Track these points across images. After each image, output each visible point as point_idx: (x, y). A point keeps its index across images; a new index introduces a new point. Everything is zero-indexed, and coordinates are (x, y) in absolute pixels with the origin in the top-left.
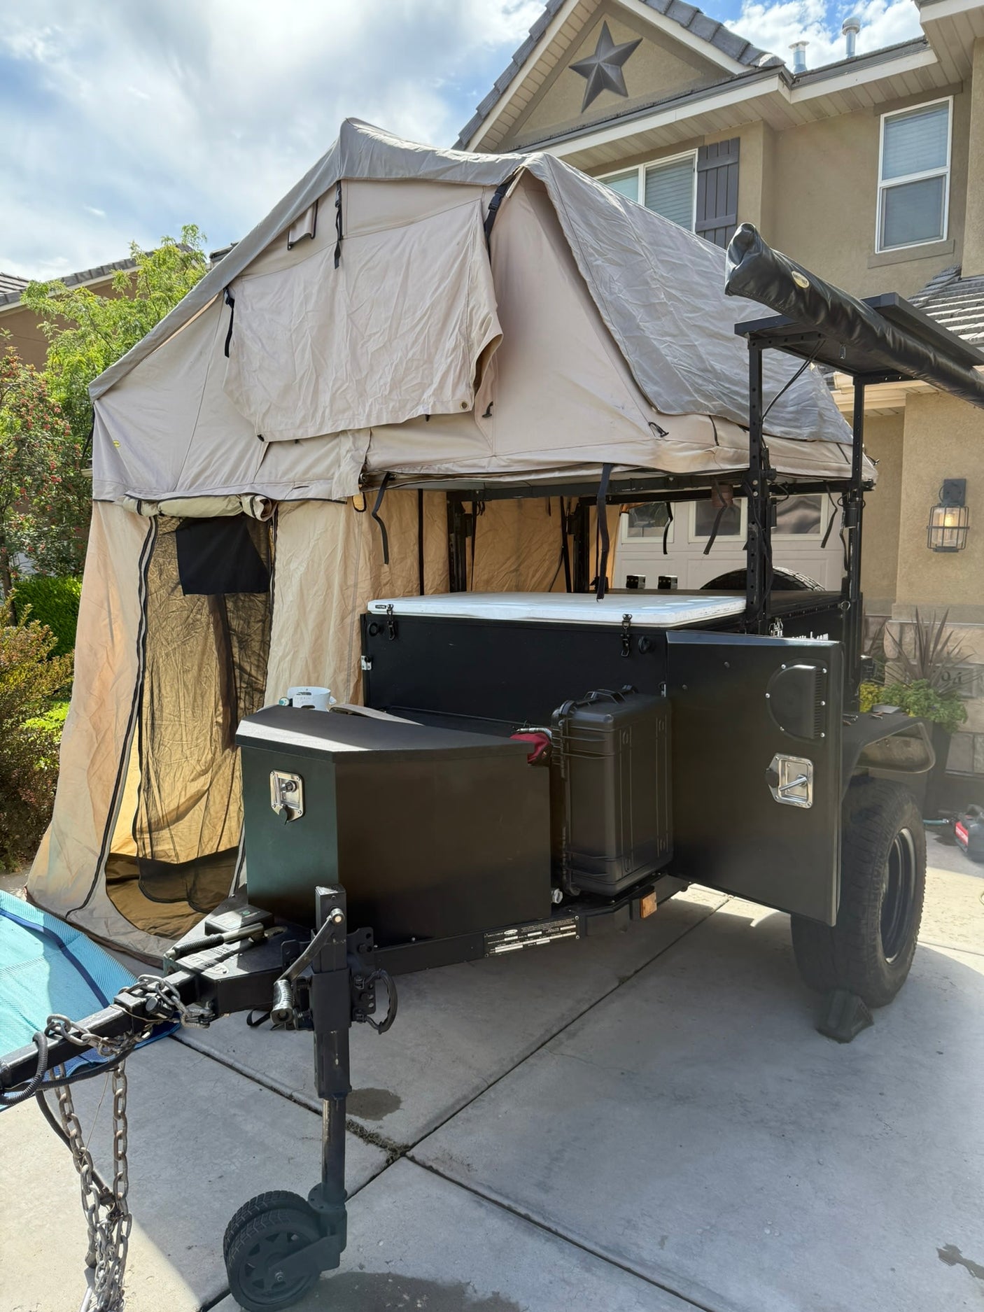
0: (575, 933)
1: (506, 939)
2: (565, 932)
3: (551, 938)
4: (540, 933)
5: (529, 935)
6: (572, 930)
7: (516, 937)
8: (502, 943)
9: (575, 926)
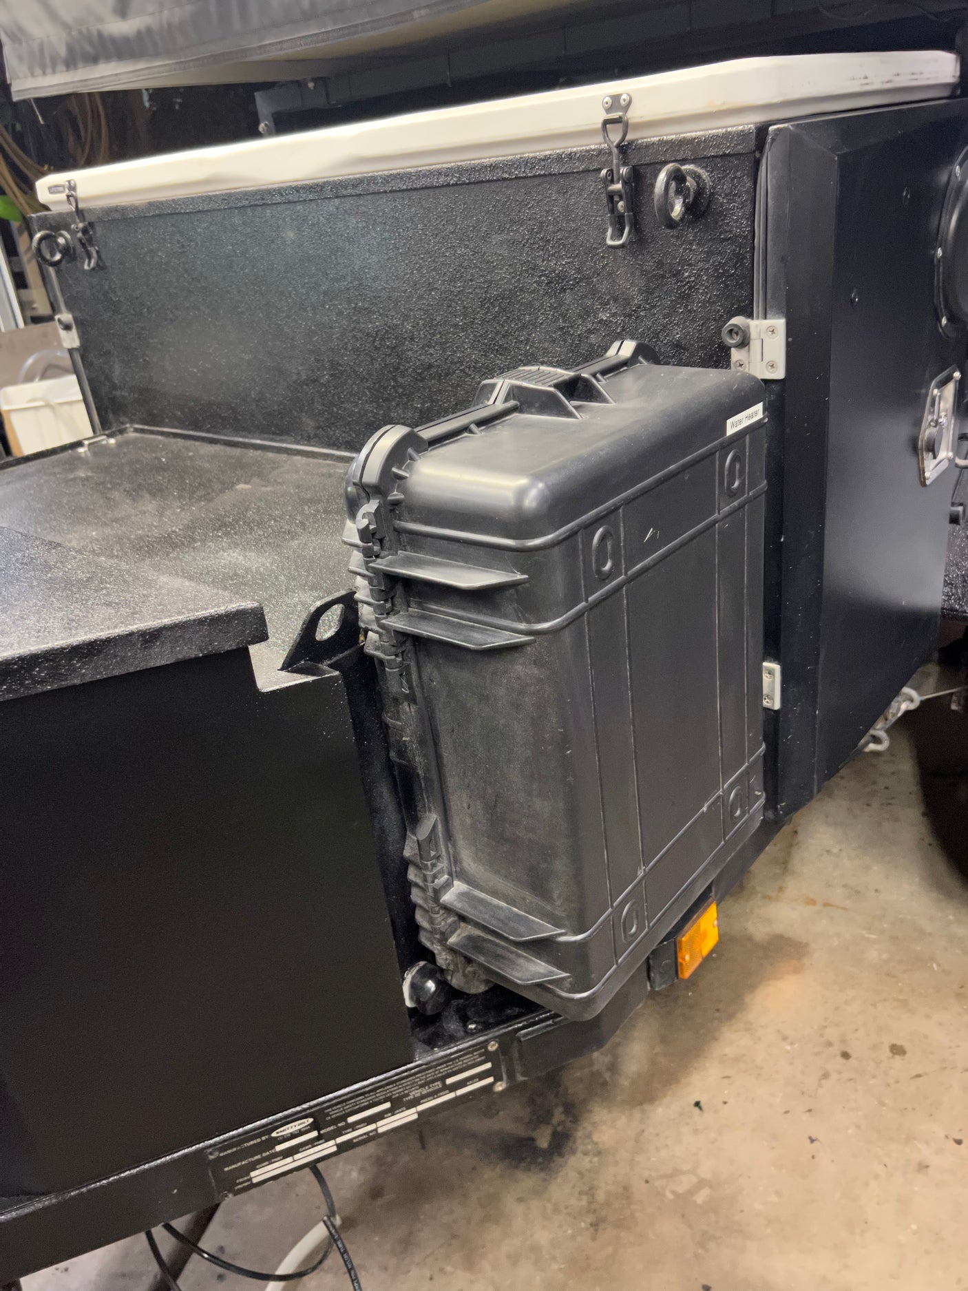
0: (491, 1080)
1: (279, 1148)
2: (462, 1083)
3: (421, 1108)
4: (387, 1105)
5: (351, 1120)
6: (481, 1076)
7: (314, 1134)
8: (270, 1159)
9: (488, 1065)
